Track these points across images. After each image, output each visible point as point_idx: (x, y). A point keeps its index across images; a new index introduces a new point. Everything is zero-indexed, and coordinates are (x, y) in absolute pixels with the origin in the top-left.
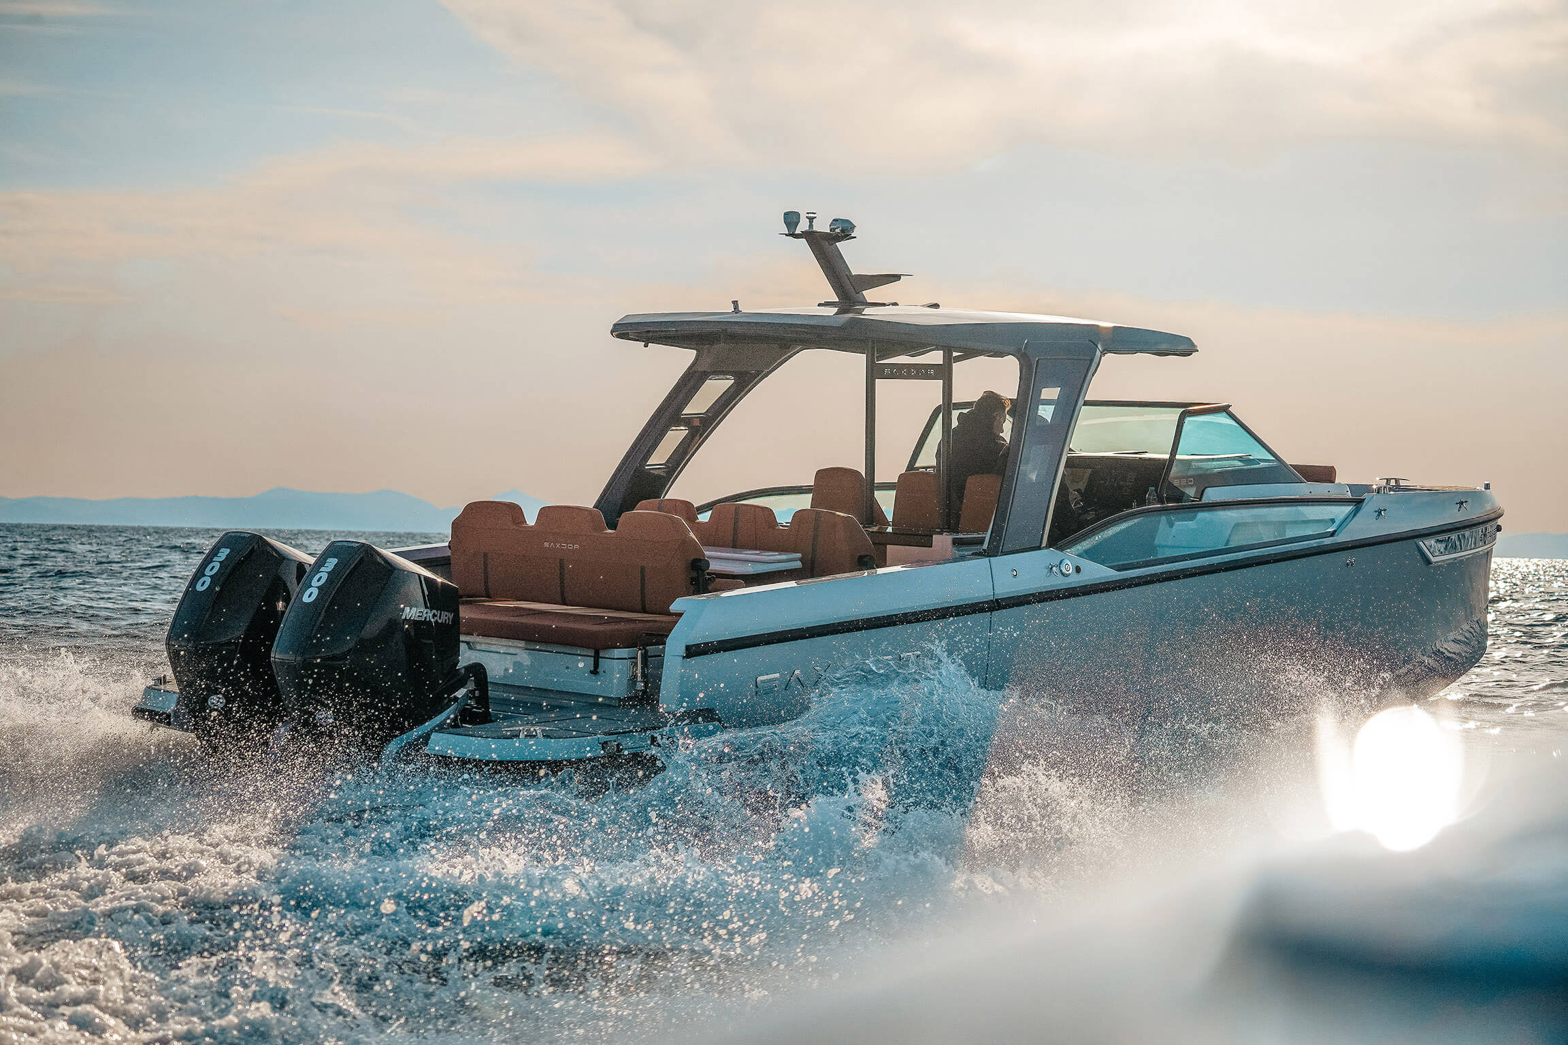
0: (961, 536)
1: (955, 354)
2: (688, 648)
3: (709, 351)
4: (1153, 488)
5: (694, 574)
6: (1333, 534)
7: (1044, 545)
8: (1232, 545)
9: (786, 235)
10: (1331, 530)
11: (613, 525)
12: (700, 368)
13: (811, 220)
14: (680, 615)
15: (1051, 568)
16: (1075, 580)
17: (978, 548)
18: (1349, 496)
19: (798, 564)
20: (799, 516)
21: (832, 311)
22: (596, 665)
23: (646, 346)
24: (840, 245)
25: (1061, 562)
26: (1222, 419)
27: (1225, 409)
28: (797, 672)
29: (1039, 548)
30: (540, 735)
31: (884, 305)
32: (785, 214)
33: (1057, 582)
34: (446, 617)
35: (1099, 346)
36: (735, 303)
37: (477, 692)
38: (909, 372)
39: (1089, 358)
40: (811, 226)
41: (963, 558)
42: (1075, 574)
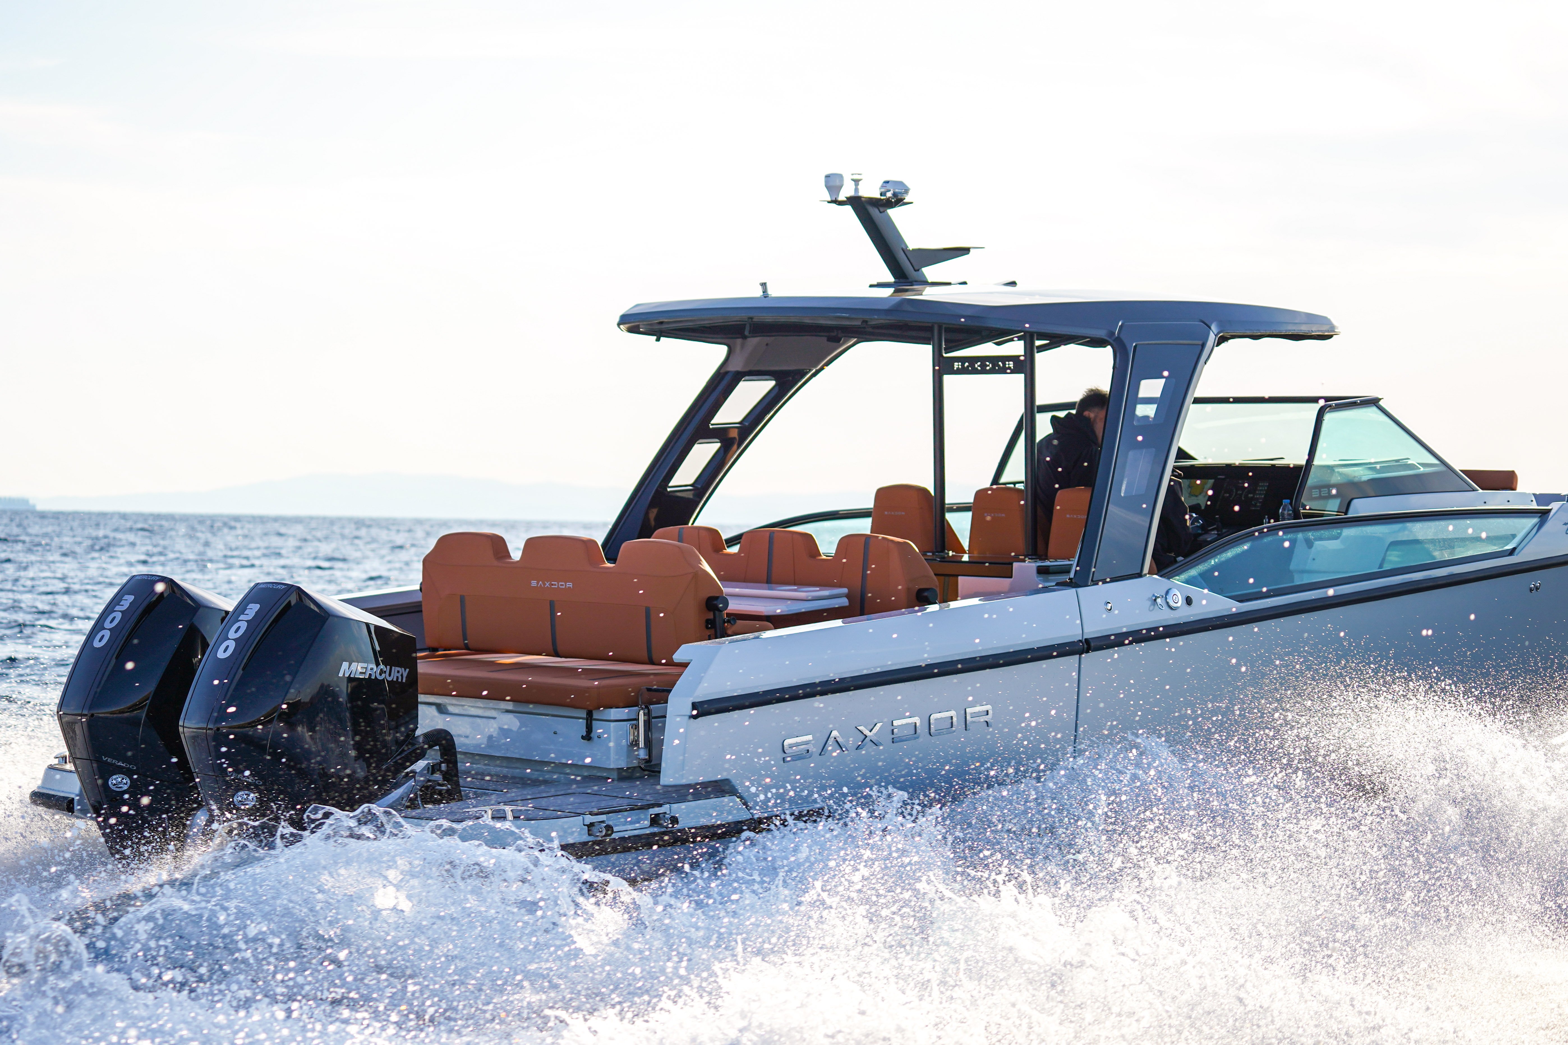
0: (1047, 563)
1: (1038, 343)
2: (694, 706)
3: (742, 347)
4: (1288, 501)
5: (711, 616)
6: (1512, 552)
7: (1146, 570)
8: (1387, 567)
9: (829, 202)
10: (1509, 547)
11: (612, 559)
12: (733, 367)
13: (857, 182)
14: (685, 665)
15: (1155, 600)
16: (1185, 614)
17: (1065, 578)
18: (1534, 506)
19: (844, 602)
20: (847, 543)
21: (887, 292)
22: (589, 729)
23: (658, 340)
24: (892, 212)
25: (1167, 593)
26: (1371, 412)
27: (1374, 402)
28: (835, 733)
29: (1140, 575)
30: (510, 816)
31: (949, 284)
32: (827, 177)
33: (1162, 617)
34: (399, 674)
35: (1213, 327)
36: (764, 285)
37: (443, 765)
38: (983, 366)
39: (1200, 342)
40: (856, 190)
41: (1045, 590)
42: (1186, 607)
